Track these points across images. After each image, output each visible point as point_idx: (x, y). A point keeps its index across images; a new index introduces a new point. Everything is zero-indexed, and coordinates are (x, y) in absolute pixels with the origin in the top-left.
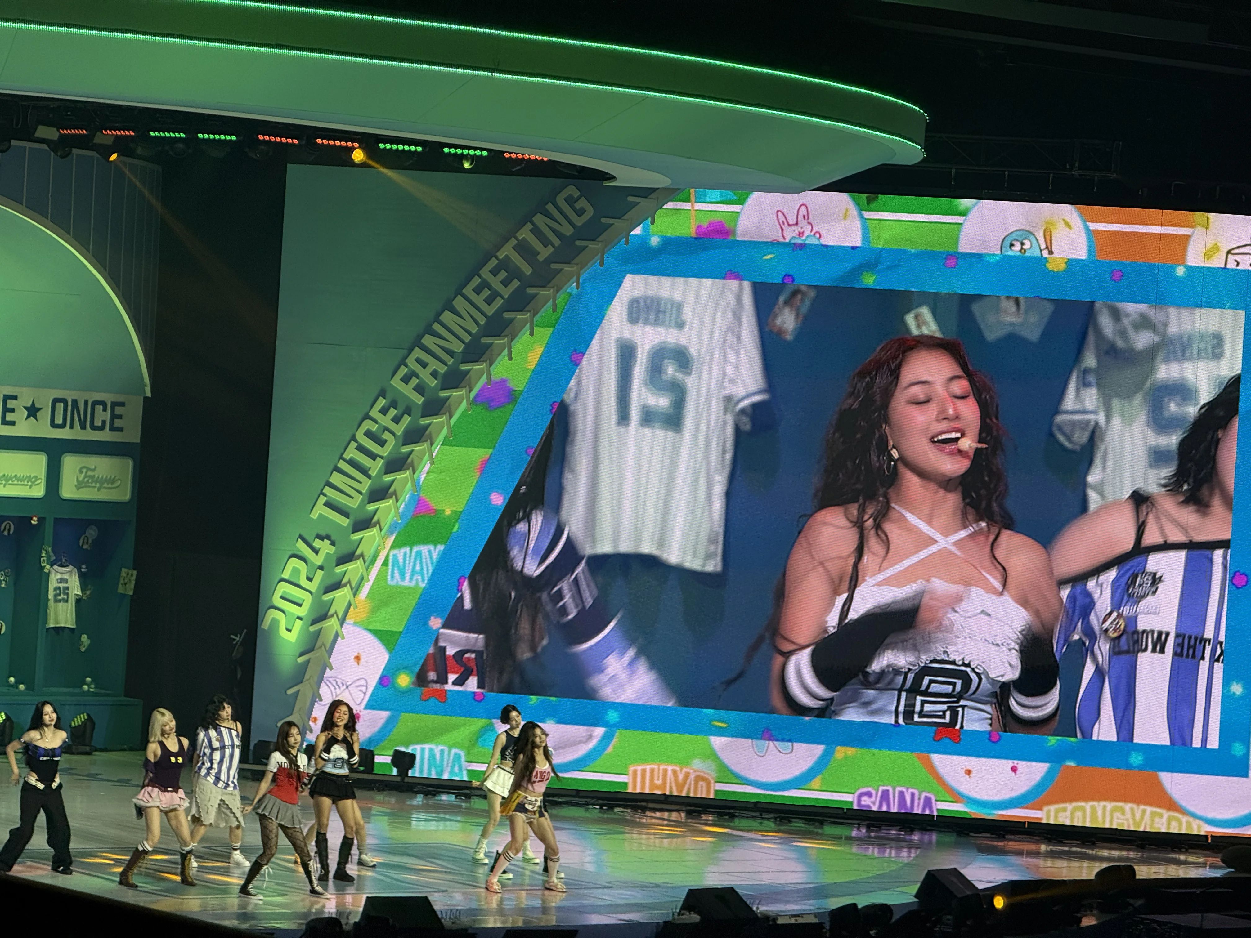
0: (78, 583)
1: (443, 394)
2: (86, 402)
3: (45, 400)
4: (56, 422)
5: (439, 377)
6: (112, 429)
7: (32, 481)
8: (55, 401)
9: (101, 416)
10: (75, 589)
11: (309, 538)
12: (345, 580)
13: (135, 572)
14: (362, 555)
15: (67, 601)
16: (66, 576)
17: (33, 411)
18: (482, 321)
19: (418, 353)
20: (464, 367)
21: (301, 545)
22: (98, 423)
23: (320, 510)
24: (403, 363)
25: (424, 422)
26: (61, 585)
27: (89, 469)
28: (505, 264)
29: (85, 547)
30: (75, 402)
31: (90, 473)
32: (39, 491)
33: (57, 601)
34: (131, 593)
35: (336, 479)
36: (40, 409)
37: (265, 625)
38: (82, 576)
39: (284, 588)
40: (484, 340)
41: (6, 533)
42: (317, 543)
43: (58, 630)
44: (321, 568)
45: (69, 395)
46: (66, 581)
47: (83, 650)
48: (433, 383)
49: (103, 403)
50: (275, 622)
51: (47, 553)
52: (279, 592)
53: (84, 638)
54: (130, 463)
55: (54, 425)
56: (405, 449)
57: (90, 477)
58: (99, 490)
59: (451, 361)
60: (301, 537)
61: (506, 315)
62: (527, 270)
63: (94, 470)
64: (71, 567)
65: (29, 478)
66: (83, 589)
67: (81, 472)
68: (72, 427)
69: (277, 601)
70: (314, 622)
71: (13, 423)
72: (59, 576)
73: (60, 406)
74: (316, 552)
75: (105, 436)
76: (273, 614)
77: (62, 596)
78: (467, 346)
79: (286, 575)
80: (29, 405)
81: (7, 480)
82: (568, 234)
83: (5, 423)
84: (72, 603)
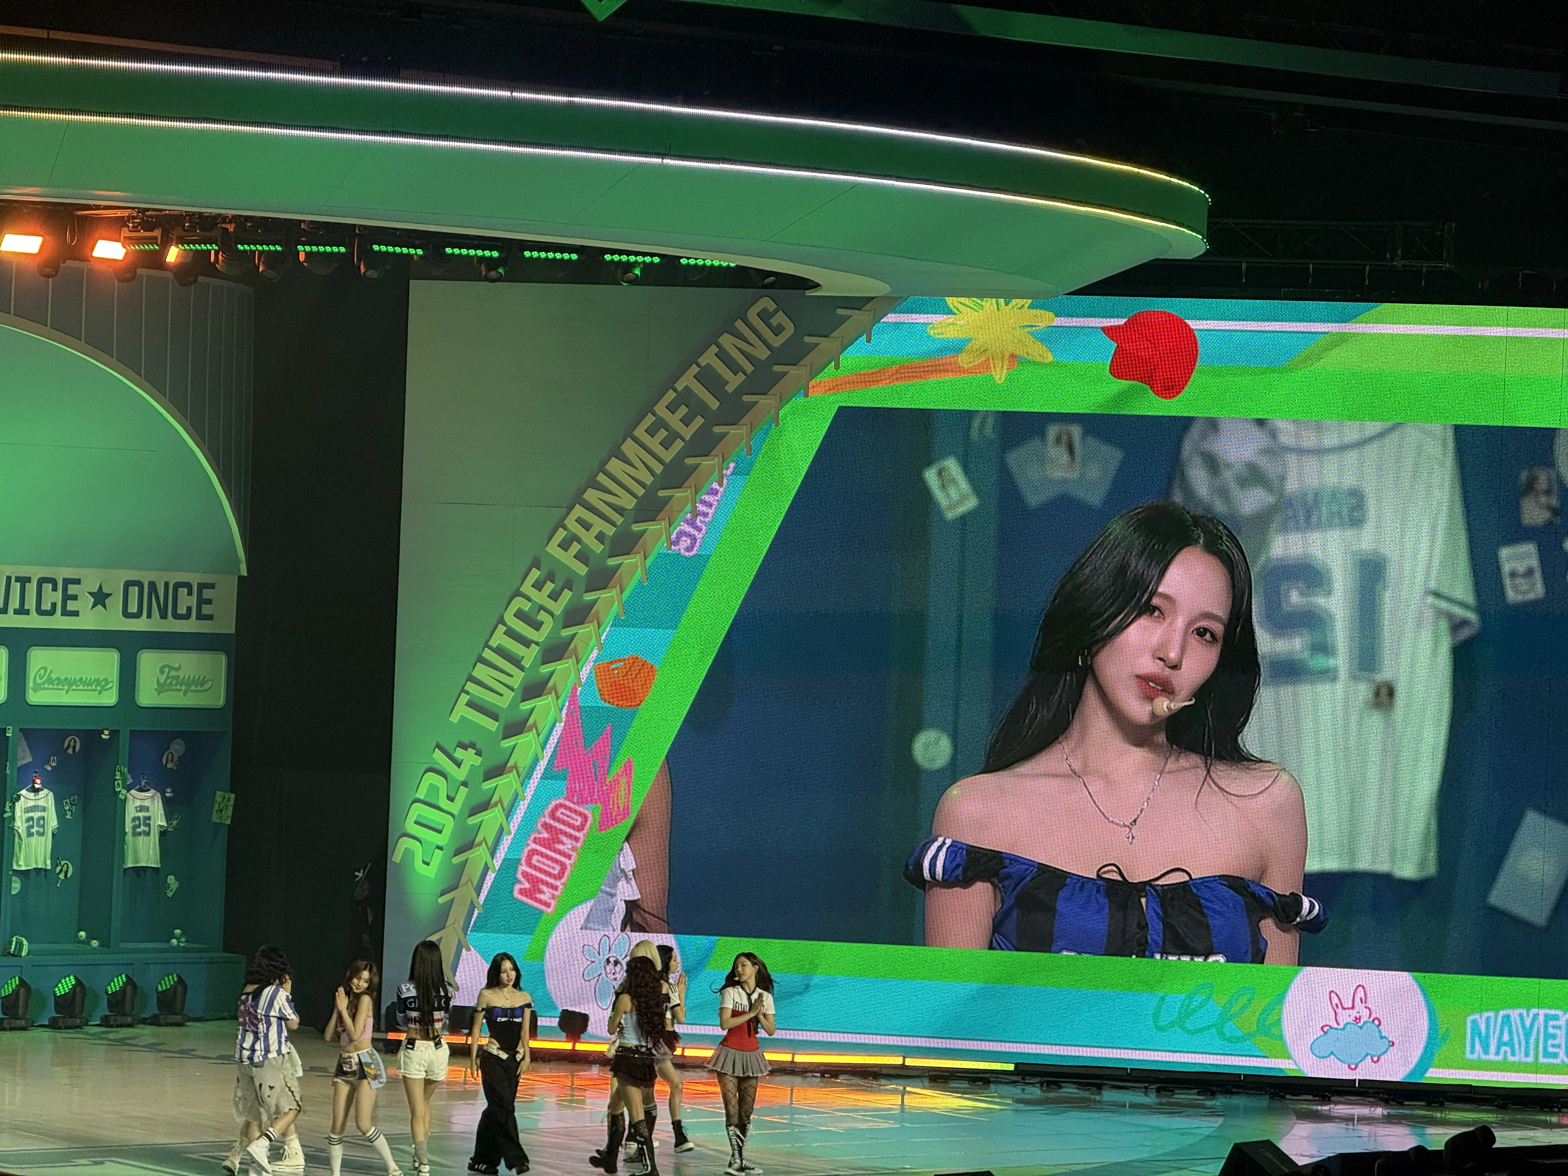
0: (161, 811)
1: (612, 562)
2: (167, 584)
3: (115, 582)
4: (130, 610)
5: (607, 542)
6: (200, 617)
7: (101, 685)
8: (128, 584)
9: (186, 601)
10: (159, 820)
11: (449, 748)
12: (495, 799)
13: (233, 796)
14: (515, 767)
15: (148, 834)
16: (146, 803)
17: (100, 598)
18: (658, 469)
19: (579, 511)
20: (636, 528)
21: (438, 755)
22: (182, 610)
23: (462, 711)
24: (561, 524)
25: (589, 597)
26: (141, 815)
27: (171, 668)
28: (686, 397)
29: (169, 766)
30: (152, 585)
31: (173, 673)
32: (110, 698)
33: (135, 834)
34: (228, 822)
35: (481, 672)
36: (109, 595)
37: (396, 857)
38: (166, 802)
39: (418, 810)
40: (662, 493)
41: (70, 751)
42: (459, 754)
43: (140, 871)
44: (465, 784)
45: (146, 577)
46: (147, 809)
47: (170, 894)
48: (598, 548)
49: (188, 586)
50: (408, 853)
51: (122, 774)
52: (412, 817)
53: (171, 879)
54: (222, 659)
55: (126, 614)
56: (566, 633)
57: (173, 678)
58: (185, 693)
59: (620, 521)
60: (439, 746)
61: (689, 461)
62: (714, 404)
63: (178, 669)
64: (152, 791)
65: (98, 682)
66: (168, 819)
67: (162, 672)
68: (149, 616)
69: (411, 827)
70: (458, 852)
71: (76, 614)
72: (138, 803)
73: (134, 591)
74: (458, 764)
75: (191, 626)
76: (405, 843)
77: (142, 828)
78: (641, 500)
79: (421, 795)
80: (96, 590)
81: (70, 685)
82: (763, 358)
83: (65, 613)
84: (155, 837)
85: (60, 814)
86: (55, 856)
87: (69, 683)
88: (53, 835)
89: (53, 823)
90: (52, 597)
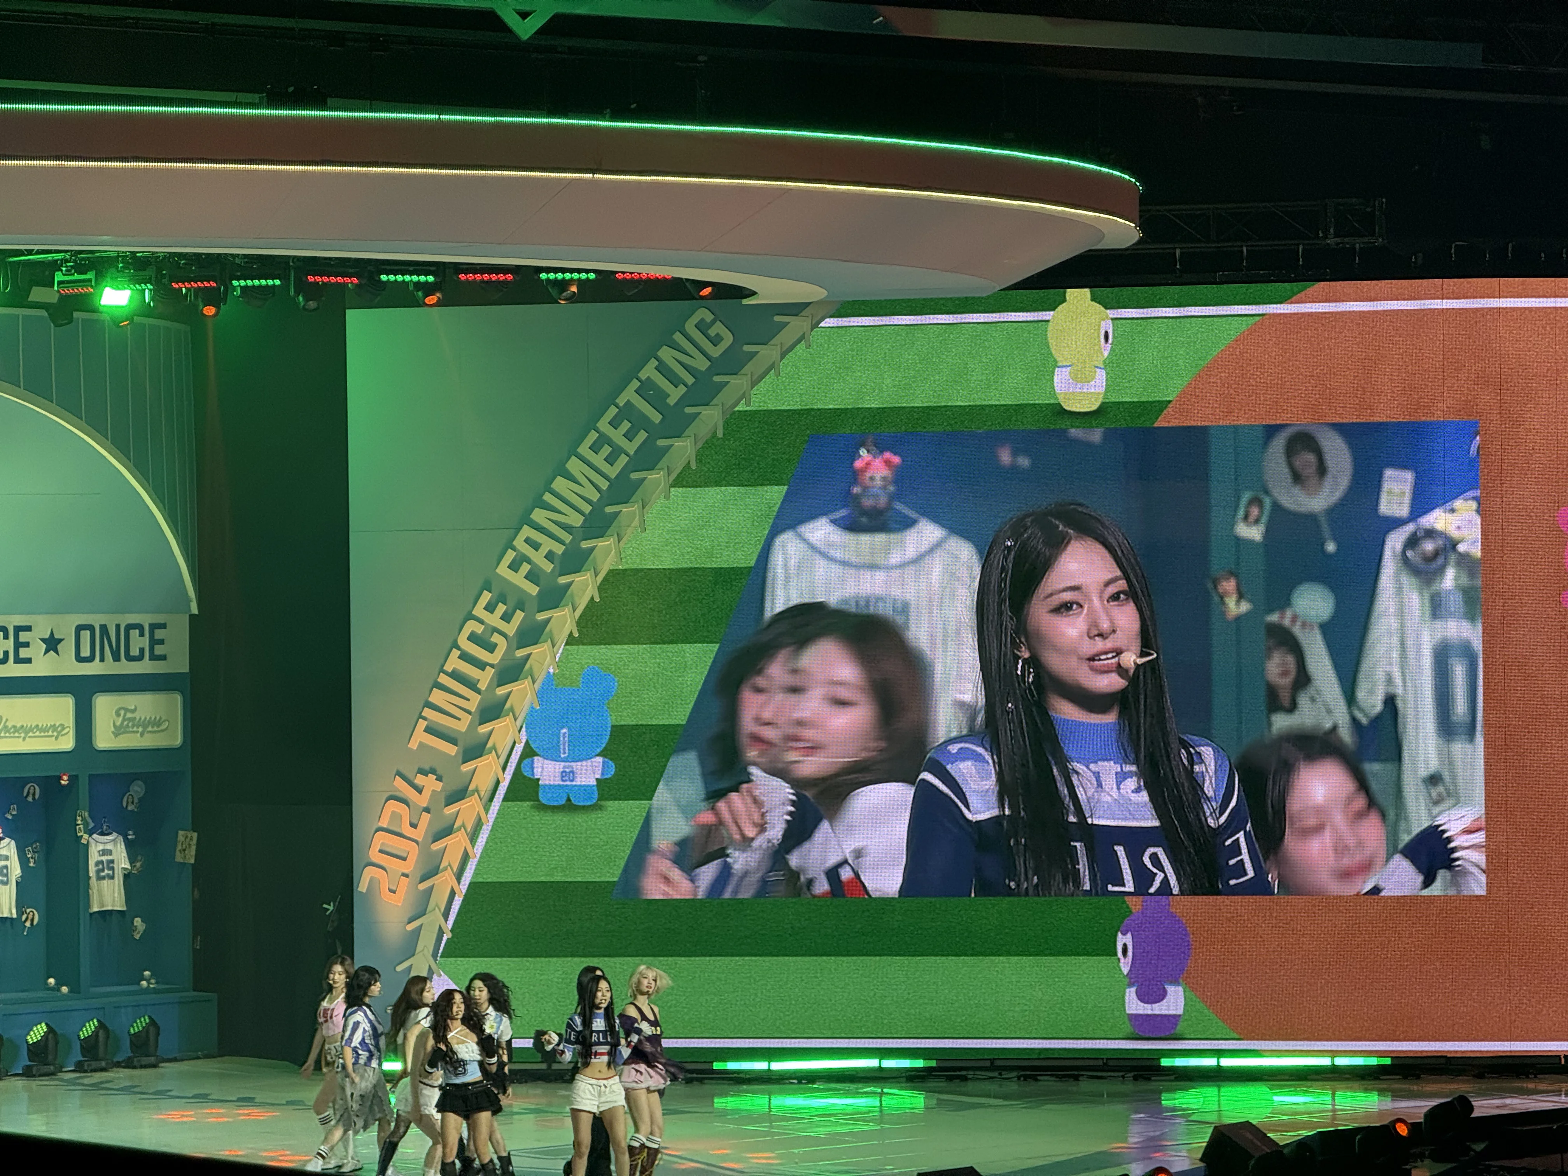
0: (124, 854)
1: (562, 580)
2: (118, 627)
3: (66, 627)
4: (83, 654)
5: (557, 561)
6: (153, 657)
7: (58, 730)
8: (79, 629)
9: (138, 642)
10: (123, 862)
11: (410, 776)
12: (458, 823)
13: (195, 835)
14: (477, 790)
15: (112, 877)
16: (109, 847)
17: (52, 644)
18: (604, 485)
19: (527, 531)
20: (585, 545)
21: (399, 782)
22: (135, 652)
23: (420, 736)
24: (510, 546)
25: (541, 617)
26: (104, 858)
27: (127, 710)
28: (628, 412)
29: (129, 808)
30: (104, 628)
31: (129, 715)
32: (67, 743)
33: (100, 878)
34: (192, 861)
35: (437, 698)
36: (61, 640)
37: (362, 886)
38: (129, 845)
39: (381, 840)
40: (609, 509)
41: (30, 799)
42: (420, 780)
43: (105, 915)
44: (427, 810)
45: (96, 620)
46: (110, 852)
47: (137, 937)
48: (548, 567)
49: (140, 627)
50: (374, 882)
51: (83, 819)
52: (376, 845)
53: (138, 921)
54: (178, 698)
55: (80, 659)
56: (520, 653)
57: (130, 719)
58: (142, 735)
59: (568, 538)
60: (399, 774)
61: (634, 476)
62: (656, 418)
63: (133, 711)
64: (115, 835)
66: (132, 862)
67: (118, 715)
68: (102, 660)
69: (374, 855)
70: (423, 879)
71: (28, 661)
72: (101, 847)
73: (86, 635)
74: (419, 790)
75: (145, 667)
76: (370, 872)
77: (106, 872)
78: (588, 518)
79: (384, 824)
80: (47, 636)
81: (26, 733)
82: (703, 369)
83: (18, 660)
84: (119, 880)
85: (23, 861)
86: (21, 903)
87: (25, 731)
88: (17, 882)
89: (16, 871)
90: (4, 645)
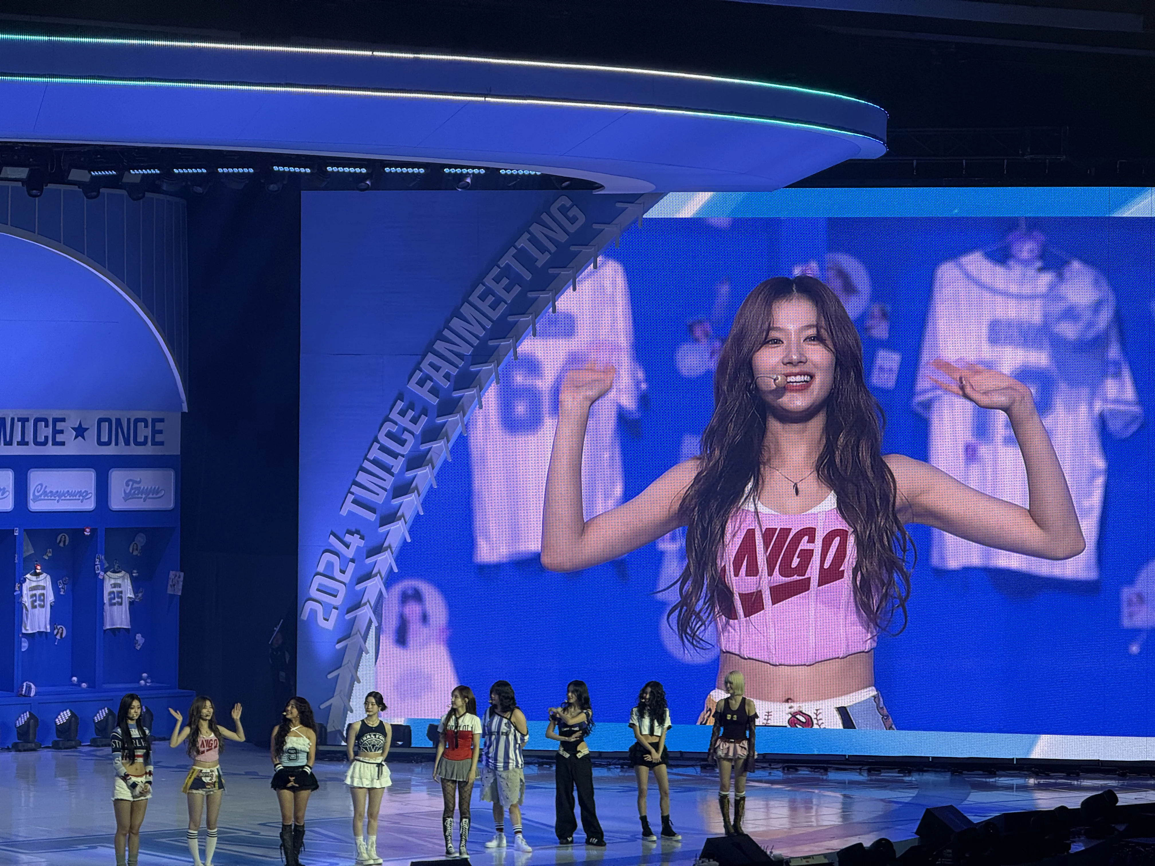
0: (130, 587)
1: (456, 394)
2: (129, 420)
3: (91, 420)
4: (103, 440)
5: (452, 379)
6: (154, 443)
8: (100, 421)
9: (144, 432)
10: (129, 593)
11: (341, 535)
12: (375, 571)
13: (182, 574)
14: (390, 547)
15: (121, 604)
16: (119, 581)
17: (80, 432)
18: (489, 325)
19: (431, 358)
20: (473, 369)
21: (333, 540)
22: (141, 439)
23: (349, 506)
24: (418, 367)
25: (440, 421)
26: (115, 590)
27: (135, 482)
28: (507, 271)
29: (135, 553)
30: (119, 421)
31: (135, 485)
32: (90, 505)
33: (112, 605)
34: (180, 594)
35: (362, 478)
36: (87, 429)
37: (305, 615)
38: (134, 581)
39: (318, 580)
40: (491, 343)
41: (61, 545)
42: (348, 538)
43: (114, 631)
44: (353, 560)
45: (114, 415)
46: (119, 586)
47: (138, 648)
48: (446, 384)
49: (145, 421)
50: (313, 612)
51: (100, 561)
52: (315, 585)
53: (139, 637)
54: (172, 473)
55: (100, 443)
56: (424, 447)
57: (135, 488)
58: (145, 500)
59: (461, 364)
60: (333, 533)
61: (511, 319)
62: (528, 276)
63: (139, 482)
64: (123, 572)
65: (80, 493)
66: (135, 592)
67: (128, 485)
68: (117, 444)
69: (314, 593)
70: (348, 612)
71: (63, 444)
72: (113, 581)
73: (105, 425)
74: (347, 546)
75: (148, 450)
76: (310, 605)
77: (116, 600)
78: (476, 349)
79: (321, 568)
80: (77, 426)
81: (60, 497)
82: (563, 241)
83: (55, 443)
84: (125, 607)
85: (56, 591)
86: (54, 621)
87: (60, 495)
88: (51, 606)
89: (50, 598)
90: (45, 432)
